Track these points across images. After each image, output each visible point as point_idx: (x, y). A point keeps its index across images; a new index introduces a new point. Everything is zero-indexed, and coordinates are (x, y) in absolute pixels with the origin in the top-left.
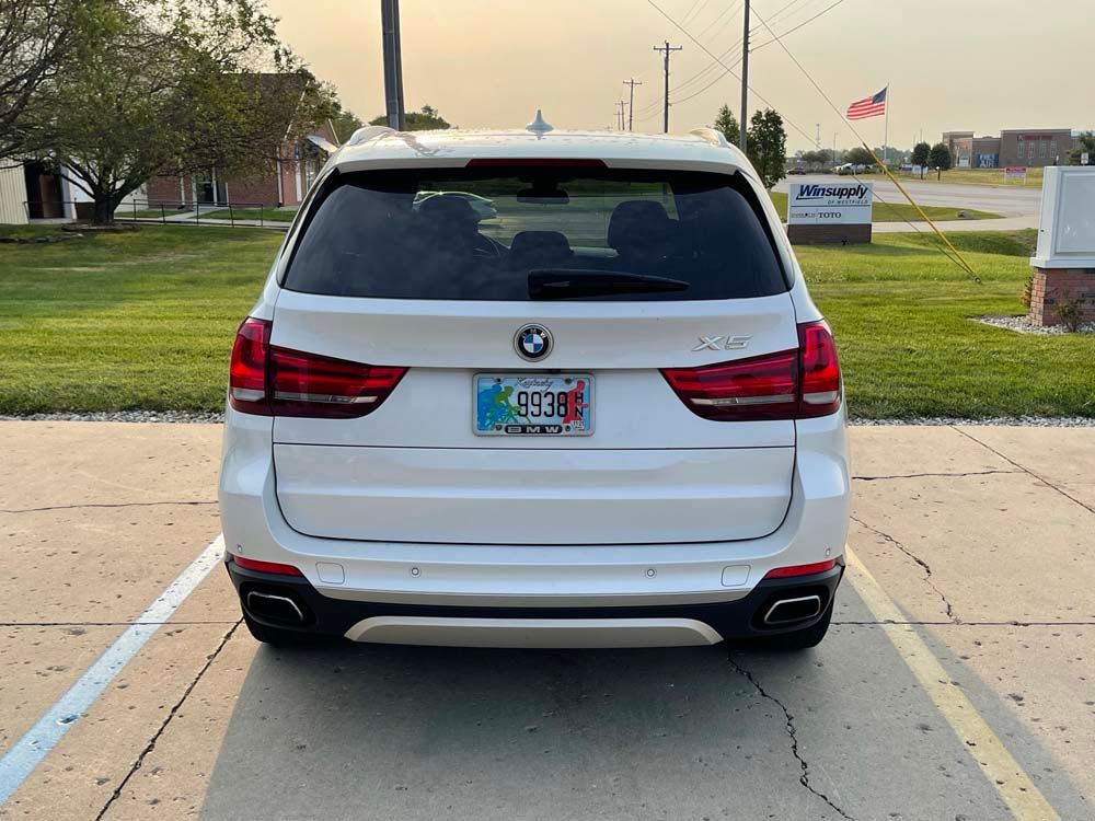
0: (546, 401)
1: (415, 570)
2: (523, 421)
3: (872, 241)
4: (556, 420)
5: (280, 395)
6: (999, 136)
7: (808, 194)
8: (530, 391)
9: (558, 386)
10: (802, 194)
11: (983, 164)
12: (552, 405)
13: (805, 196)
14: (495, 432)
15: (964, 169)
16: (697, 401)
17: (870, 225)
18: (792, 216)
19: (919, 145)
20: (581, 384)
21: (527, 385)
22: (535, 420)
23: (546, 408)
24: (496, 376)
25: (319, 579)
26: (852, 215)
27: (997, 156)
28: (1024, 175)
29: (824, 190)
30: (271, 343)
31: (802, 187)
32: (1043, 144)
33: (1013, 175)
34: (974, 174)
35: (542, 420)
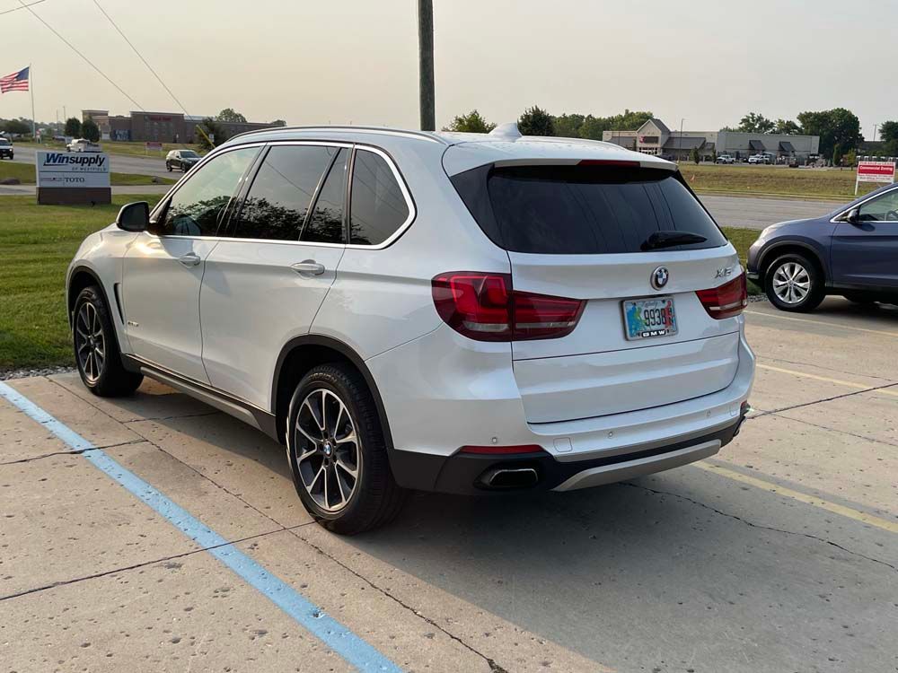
0: (656, 315)
1: (611, 433)
2: (648, 328)
3: (113, 202)
4: (662, 326)
5: (519, 326)
6: (129, 116)
7: (54, 162)
8: (649, 308)
9: (661, 306)
10: (48, 161)
11: (119, 138)
12: (659, 317)
13: (51, 162)
14: (638, 337)
15: (105, 142)
16: (712, 308)
17: (110, 189)
18: (41, 180)
19: (70, 120)
20: (669, 302)
21: (647, 306)
22: (653, 328)
23: (657, 320)
24: (633, 301)
25: (555, 451)
26: (94, 180)
27: (129, 132)
28: (161, 149)
29: (67, 158)
30: (514, 289)
31: (48, 155)
32: (164, 124)
33: (153, 148)
34: (115, 146)
35: (656, 327)
